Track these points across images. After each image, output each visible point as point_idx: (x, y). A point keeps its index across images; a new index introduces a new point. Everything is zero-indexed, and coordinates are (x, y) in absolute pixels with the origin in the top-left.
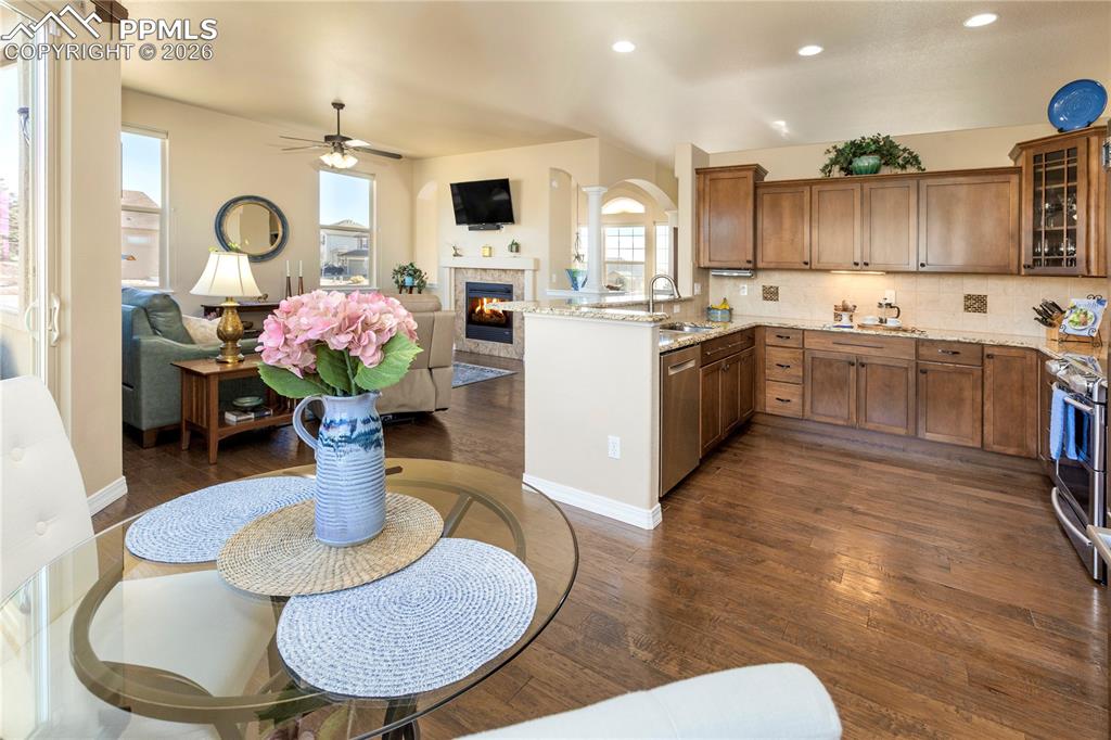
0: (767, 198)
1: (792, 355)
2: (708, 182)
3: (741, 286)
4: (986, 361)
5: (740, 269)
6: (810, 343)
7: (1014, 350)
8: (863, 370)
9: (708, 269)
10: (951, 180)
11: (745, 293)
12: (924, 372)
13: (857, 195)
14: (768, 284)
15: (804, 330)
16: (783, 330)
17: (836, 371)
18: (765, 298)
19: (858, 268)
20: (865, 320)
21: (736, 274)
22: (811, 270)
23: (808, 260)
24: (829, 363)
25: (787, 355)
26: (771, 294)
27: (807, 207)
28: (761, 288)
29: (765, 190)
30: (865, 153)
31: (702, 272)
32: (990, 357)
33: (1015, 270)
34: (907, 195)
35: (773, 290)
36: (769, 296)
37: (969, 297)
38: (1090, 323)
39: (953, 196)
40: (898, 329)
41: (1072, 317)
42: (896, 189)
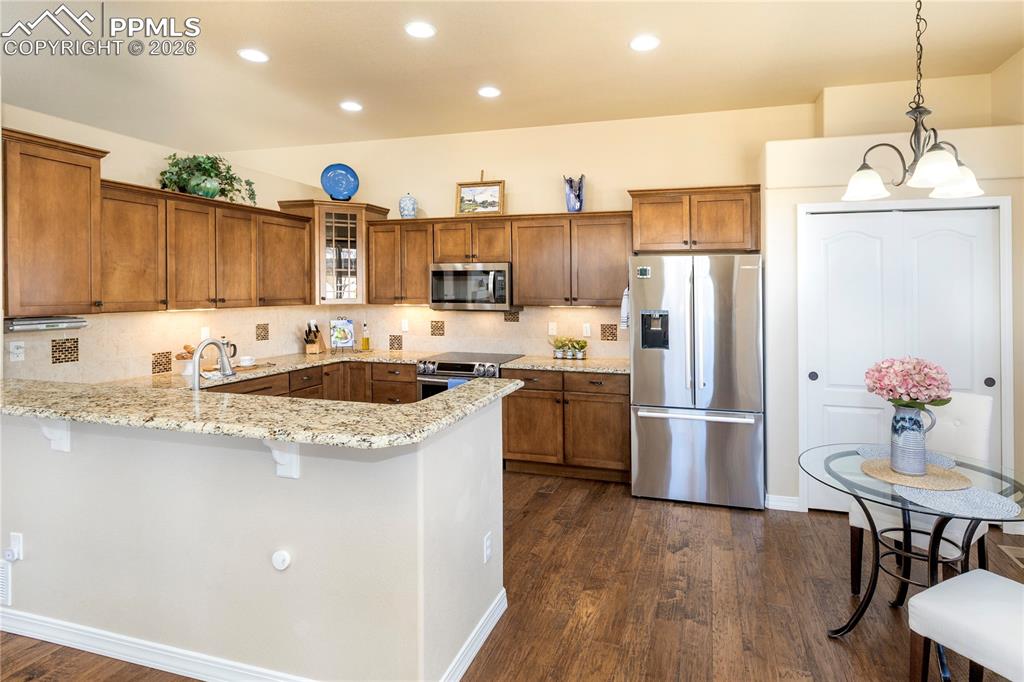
2: (15, 157)
4: (325, 378)
7: (335, 365)
10: (276, 220)
11: (19, 356)
13: (211, 220)
14: (61, 338)
18: (57, 360)
26: (65, 352)
27: (162, 226)
28: (50, 345)
32: (327, 374)
33: (308, 299)
34: (249, 229)
35: (69, 345)
36: (63, 356)
37: (258, 327)
38: (349, 337)
39: (277, 235)
40: (256, 367)
41: (336, 334)
42: (242, 222)
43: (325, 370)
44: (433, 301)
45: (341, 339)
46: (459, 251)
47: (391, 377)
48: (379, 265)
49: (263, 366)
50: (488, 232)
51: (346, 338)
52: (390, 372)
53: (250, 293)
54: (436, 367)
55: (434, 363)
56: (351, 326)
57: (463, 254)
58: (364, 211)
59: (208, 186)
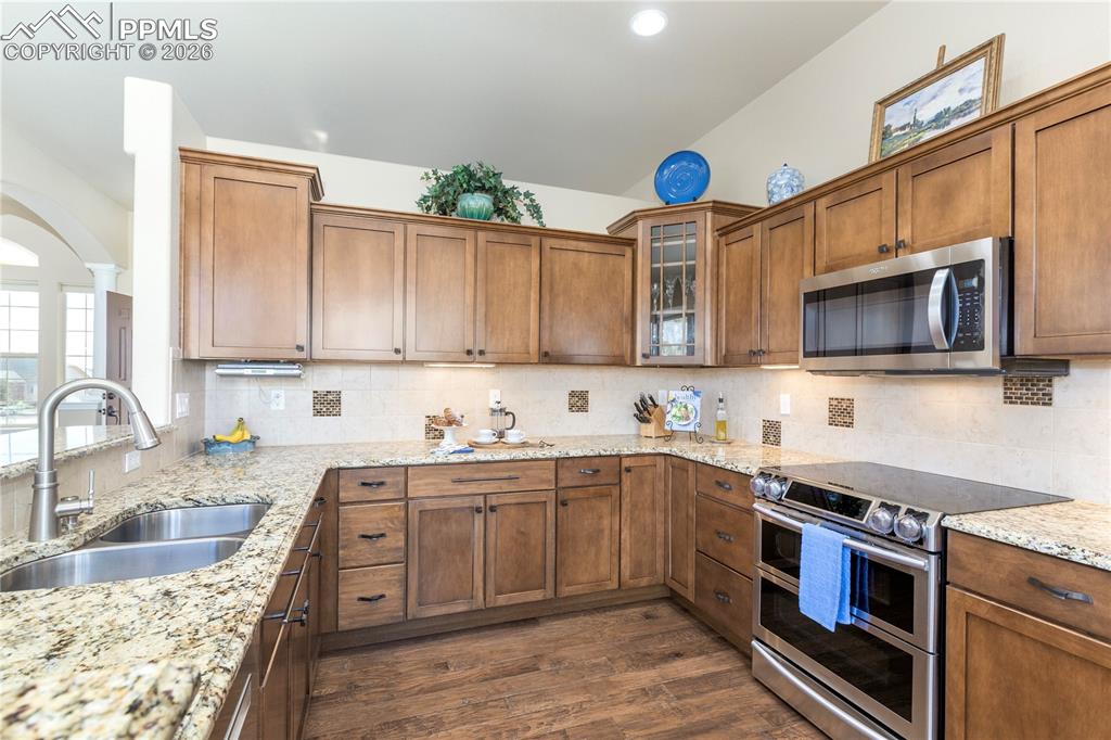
0: (331, 234)
1: (385, 514)
2: (209, 183)
3: (274, 393)
4: (625, 476)
5: (277, 362)
6: (419, 488)
7: (647, 458)
8: (492, 517)
9: (202, 363)
10: (573, 244)
11: (279, 405)
12: (564, 504)
13: (470, 247)
14: (322, 388)
15: (406, 467)
16: (372, 472)
17: (454, 526)
18: (318, 413)
19: (471, 358)
20: (478, 436)
21: (270, 372)
22: (404, 362)
23: (400, 346)
24: (443, 515)
25: (379, 515)
26: (327, 404)
27: (399, 257)
28: (311, 396)
29: (330, 219)
30: (477, 189)
31: (191, 366)
32: (628, 470)
33: (628, 360)
34: (528, 258)
35: (330, 397)
36: (324, 409)
37: (572, 394)
38: (692, 417)
39: (575, 265)
40: (524, 445)
41: (674, 411)
42: (516, 248)
43: (626, 463)
44: (806, 355)
45: (680, 418)
46: (867, 243)
47: (719, 494)
48: (732, 298)
49: (532, 446)
50: (939, 177)
51: (687, 418)
52: (718, 483)
53: (528, 346)
54: (785, 489)
55: (782, 480)
56: (697, 401)
57: (875, 247)
58: (709, 214)
59: (472, 203)
